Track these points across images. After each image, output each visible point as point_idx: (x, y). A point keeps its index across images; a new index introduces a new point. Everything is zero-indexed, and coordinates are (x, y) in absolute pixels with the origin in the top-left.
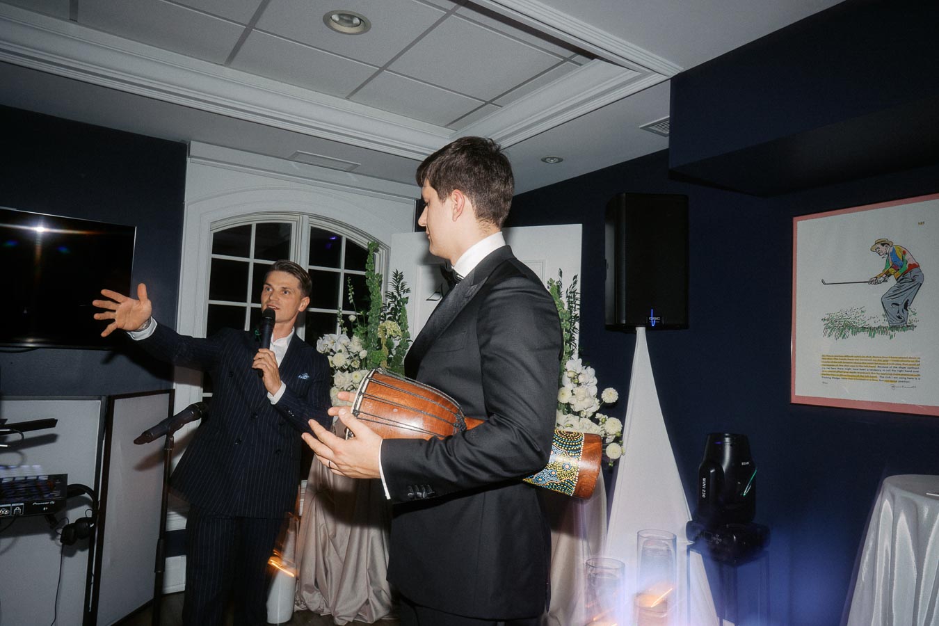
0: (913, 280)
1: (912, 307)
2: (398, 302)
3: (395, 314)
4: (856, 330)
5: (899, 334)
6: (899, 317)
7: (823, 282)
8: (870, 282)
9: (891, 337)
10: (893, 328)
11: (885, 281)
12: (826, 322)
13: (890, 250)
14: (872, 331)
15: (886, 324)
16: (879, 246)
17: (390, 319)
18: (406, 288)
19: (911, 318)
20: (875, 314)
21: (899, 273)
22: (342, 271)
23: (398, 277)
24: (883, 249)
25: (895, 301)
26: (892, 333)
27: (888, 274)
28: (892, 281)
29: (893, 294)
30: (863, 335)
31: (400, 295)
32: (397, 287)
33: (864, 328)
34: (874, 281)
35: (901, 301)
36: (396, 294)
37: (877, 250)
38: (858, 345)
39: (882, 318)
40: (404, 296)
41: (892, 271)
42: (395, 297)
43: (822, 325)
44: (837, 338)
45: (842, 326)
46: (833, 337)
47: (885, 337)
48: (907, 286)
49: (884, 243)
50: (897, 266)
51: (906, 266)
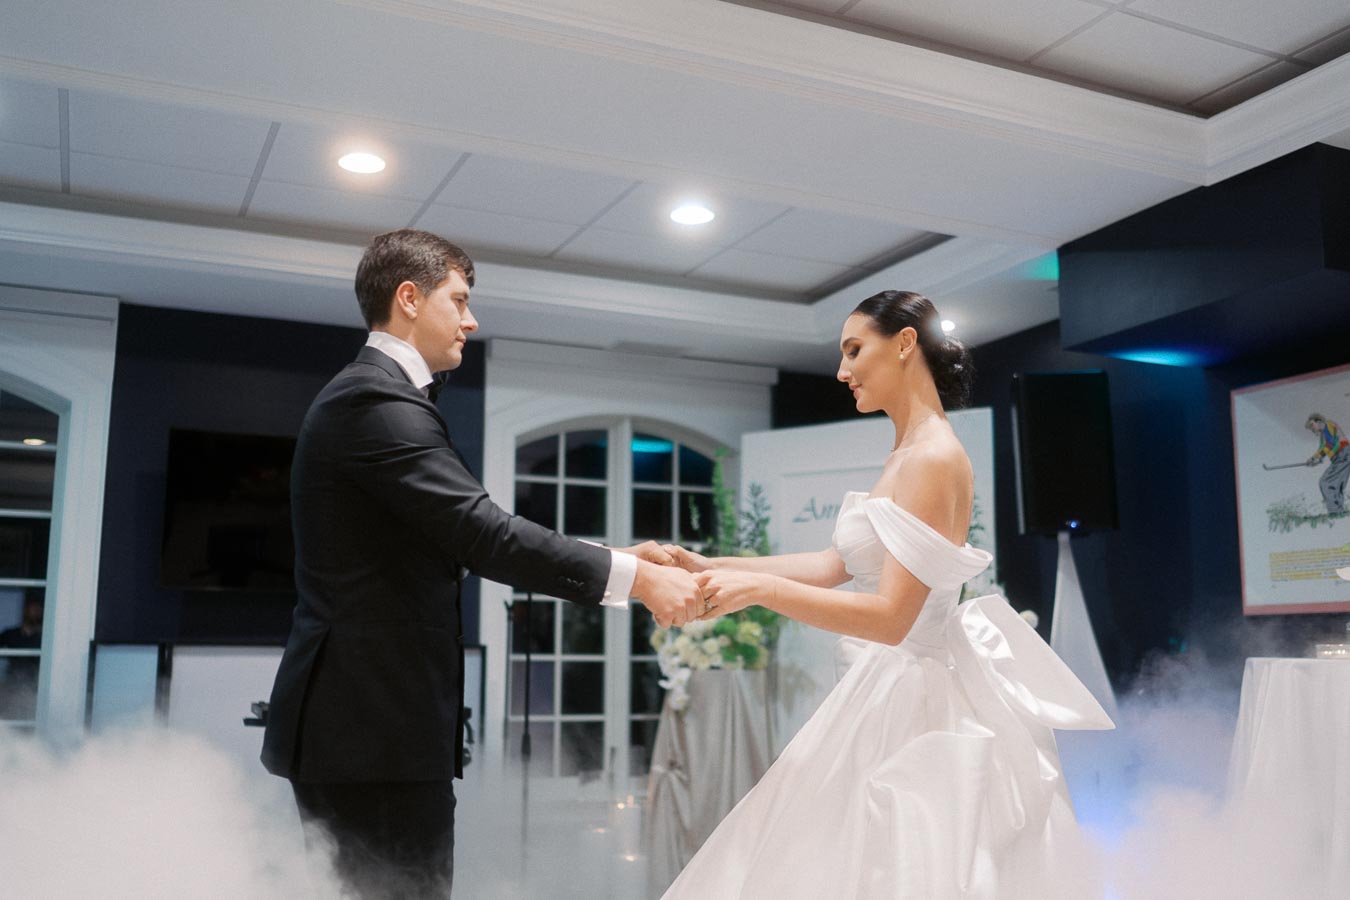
0: (1345, 460)
2: (757, 525)
3: (753, 541)
4: (1300, 520)
5: (1337, 521)
6: (1337, 503)
7: (1265, 467)
8: (1308, 464)
9: (1331, 526)
10: (1333, 515)
11: (1321, 461)
12: (1270, 514)
13: (1323, 427)
14: (1314, 520)
15: (1326, 512)
16: (1312, 422)
17: (747, 547)
18: (765, 506)
21: (1332, 453)
22: (675, 488)
23: (756, 491)
24: (1316, 425)
25: (1330, 484)
26: (1331, 521)
27: (1323, 454)
28: (1327, 462)
29: (1329, 476)
30: (1306, 525)
31: (758, 515)
32: (755, 505)
33: (1306, 518)
34: (1311, 463)
35: (1336, 484)
36: (753, 513)
37: (1309, 426)
38: (1304, 537)
39: (1321, 505)
40: (764, 515)
41: (1326, 449)
42: (752, 518)
43: (1266, 519)
44: (1282, 532)
45: (1286, 518)
46: (1278, 530)
47: (1326, 526)
48: (1341, 466)
49: (1317, 419)
50: (1330, 445)
51: (1338, 444)
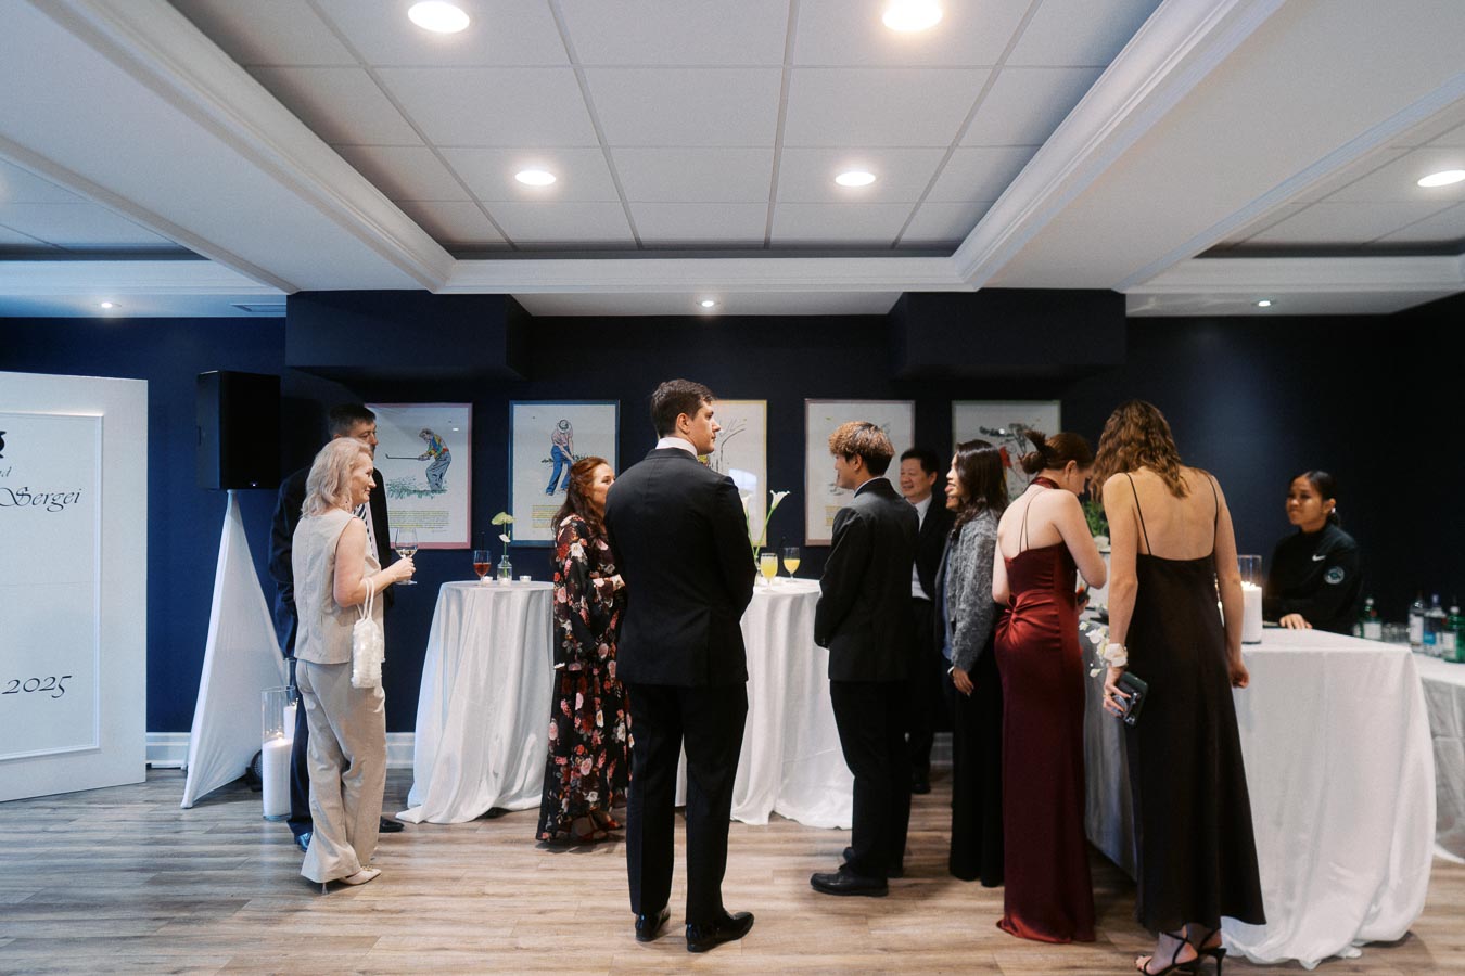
0: (445, 460)
1: (444, 478)
4: (410, 492)
6: (436, 485)
7: (385, 455)
8: (419, 459)
10: (433, 491)
11: (428, 458)
13: (431, 438)
14: (420, 493)
15: (429, 489)
16: (424, 434)
19: (443, 485)
20: (422, 482)
21: (437, 454)
24: (427, 436)
25: (434, 473)
27: (430, 454)
28: (433, 460)
29: (434, 467)
30: (416, 495)
33: (417, 492)
34: (421, 458)
35: (438, 473)
37: (422, 436)
38: (411, 502)
41: (433, 452)
44: (397, 498)
45: (399, 489)
47: (429, 497)
48: (442, 463)
49: (428, 432)
50: (436, 449)
51: (441, 450)
